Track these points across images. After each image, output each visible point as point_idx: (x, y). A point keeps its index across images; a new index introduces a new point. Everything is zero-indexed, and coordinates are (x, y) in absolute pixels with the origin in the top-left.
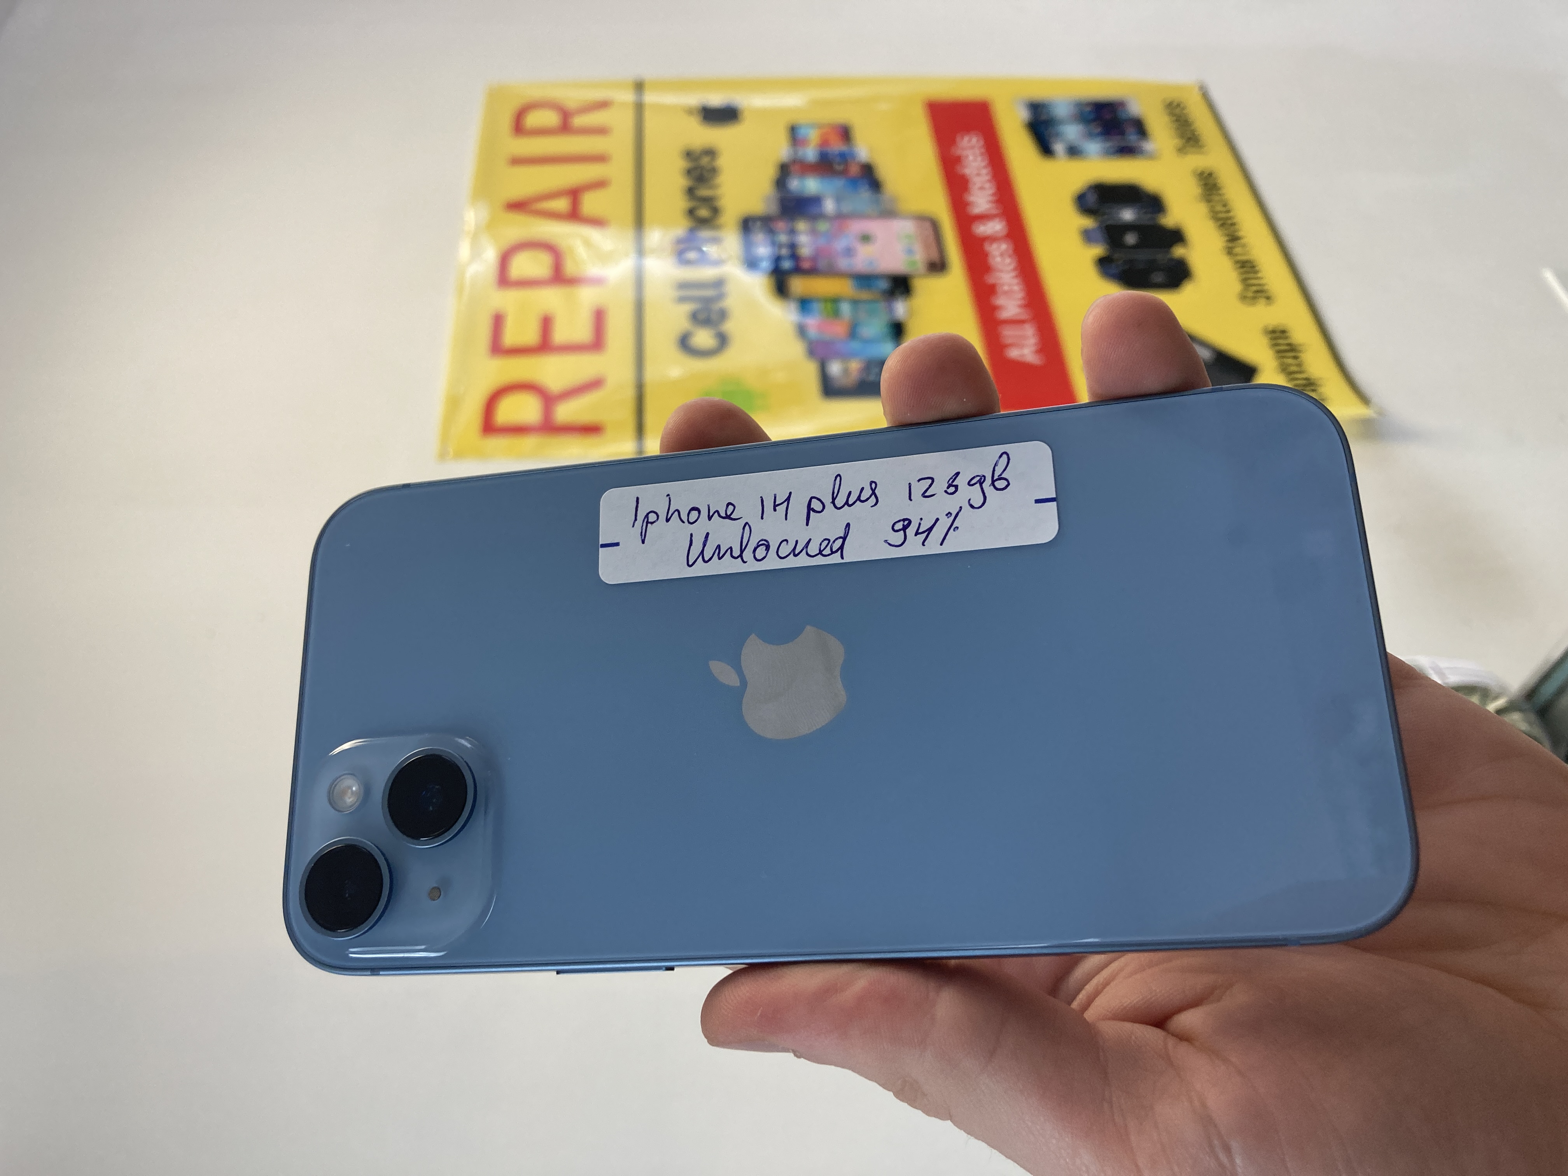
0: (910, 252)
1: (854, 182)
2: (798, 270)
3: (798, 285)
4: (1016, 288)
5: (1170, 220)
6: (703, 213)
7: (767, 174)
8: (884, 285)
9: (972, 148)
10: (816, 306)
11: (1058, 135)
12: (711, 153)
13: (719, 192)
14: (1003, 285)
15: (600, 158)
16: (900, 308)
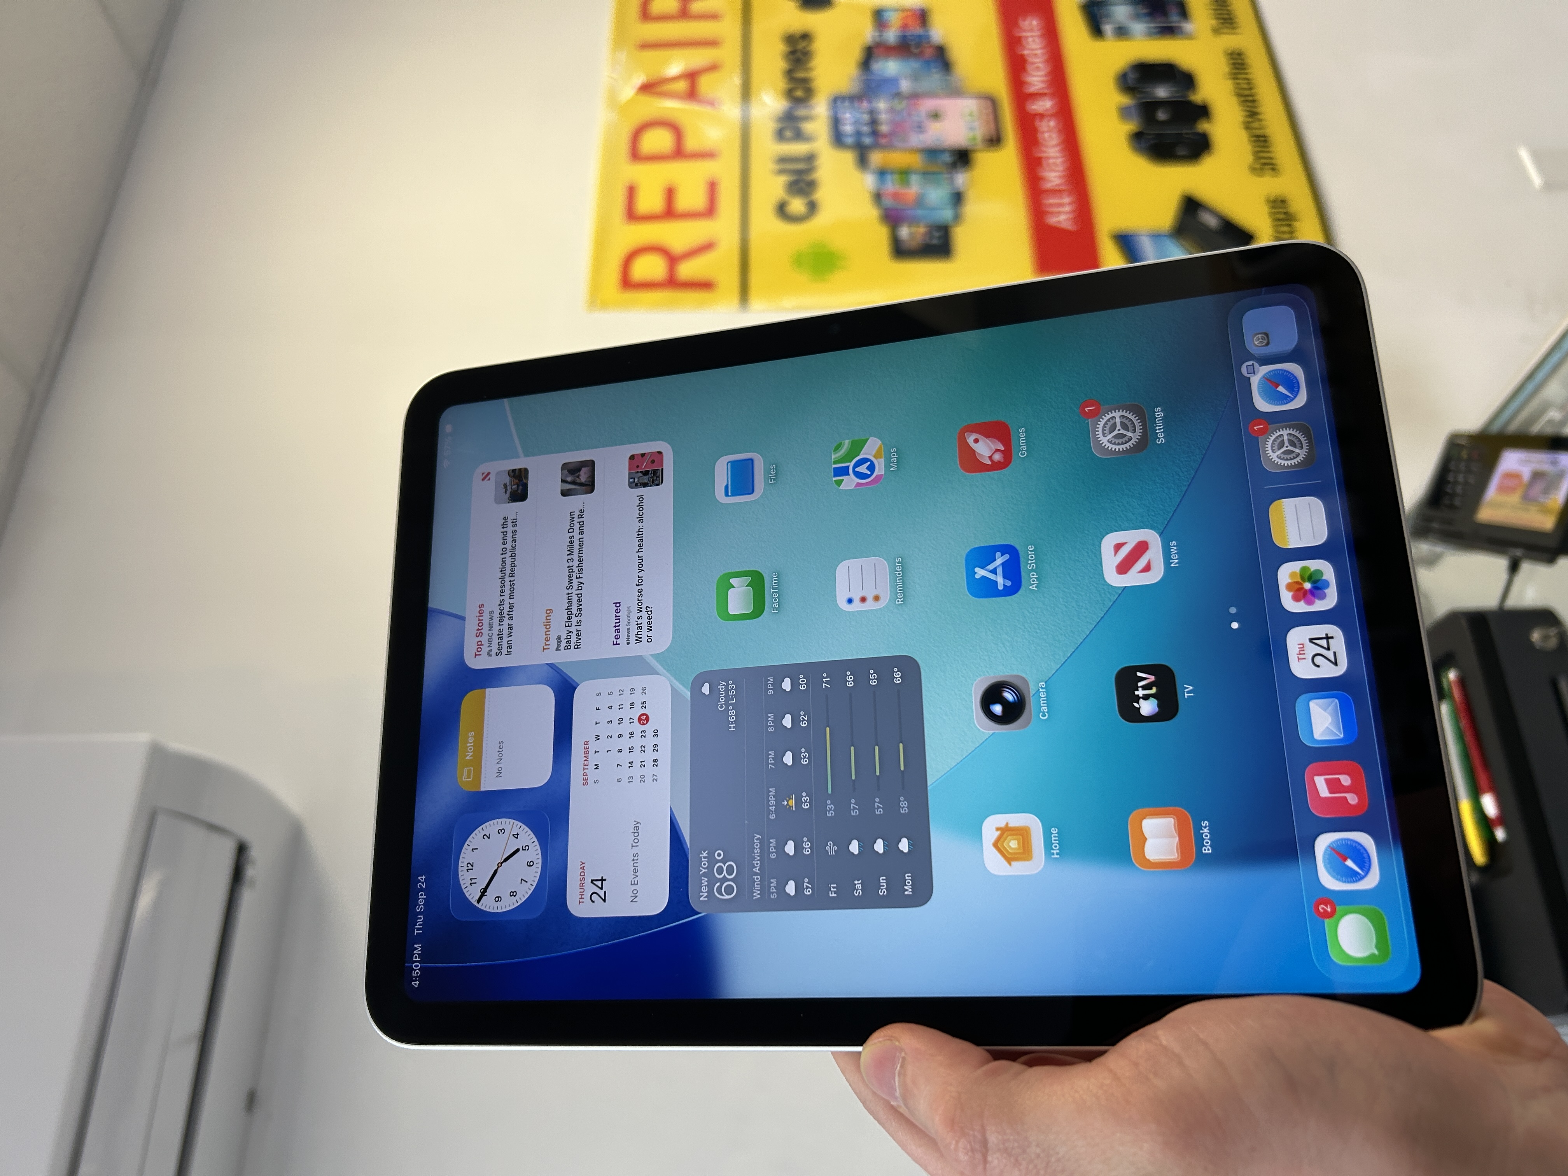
0: (972, 129)
1: (927, 63)
2: (876, 146)
3: (876, 158)
4: (1059, 161)
5: (1198, 97)
6: (799, 93)
7: (855, 54)
8: (947, 158)
9: (1032, 30)
10: (889, 177)
11: (1108, 16)
12: (806, 37)
13: (813, 74)
14: (1048, 158)
15: (711, 43)
16: (961, 179)
